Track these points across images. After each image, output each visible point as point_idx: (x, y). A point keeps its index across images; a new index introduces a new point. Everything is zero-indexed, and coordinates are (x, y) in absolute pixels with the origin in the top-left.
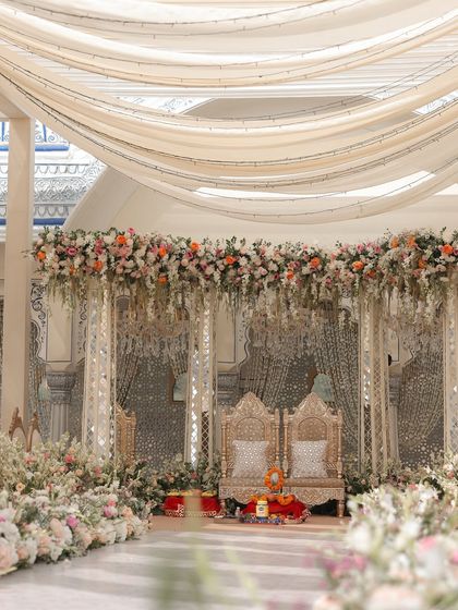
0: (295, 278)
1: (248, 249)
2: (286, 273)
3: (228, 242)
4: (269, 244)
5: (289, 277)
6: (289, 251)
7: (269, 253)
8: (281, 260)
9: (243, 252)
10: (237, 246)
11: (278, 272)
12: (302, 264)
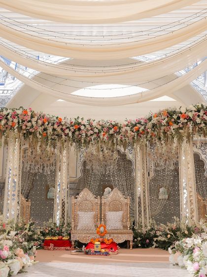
0: (106, 136)
1: (85, 122)
2: (102, 133)
3: (75, 119)
4: (94, 120)
5: (104, 135)
7: (94, 124)
8: (100, 127)
9: (82, 123)
10: (80, 121)
11: (99, 133)
12: (109, 129)
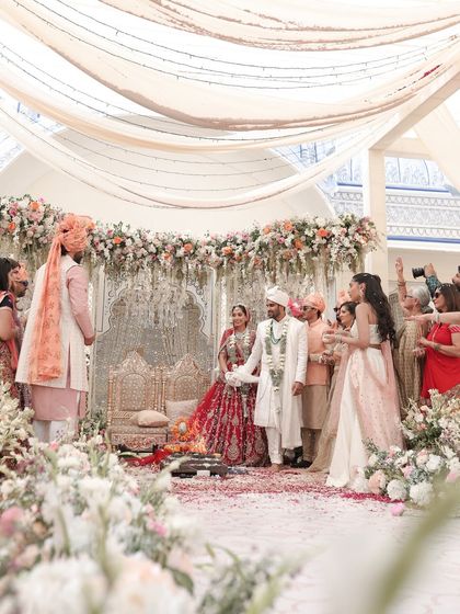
0: (169, 259)
1: (132, 232)
2: (164, 255)
4: (148, 232)
5: (166, 258)
6: (166, 237)
7: (150, 237)
8: (159, 244)
9: (128, 235)
10: (124, 229)
11: (156, 254)
12: (176, 248)
